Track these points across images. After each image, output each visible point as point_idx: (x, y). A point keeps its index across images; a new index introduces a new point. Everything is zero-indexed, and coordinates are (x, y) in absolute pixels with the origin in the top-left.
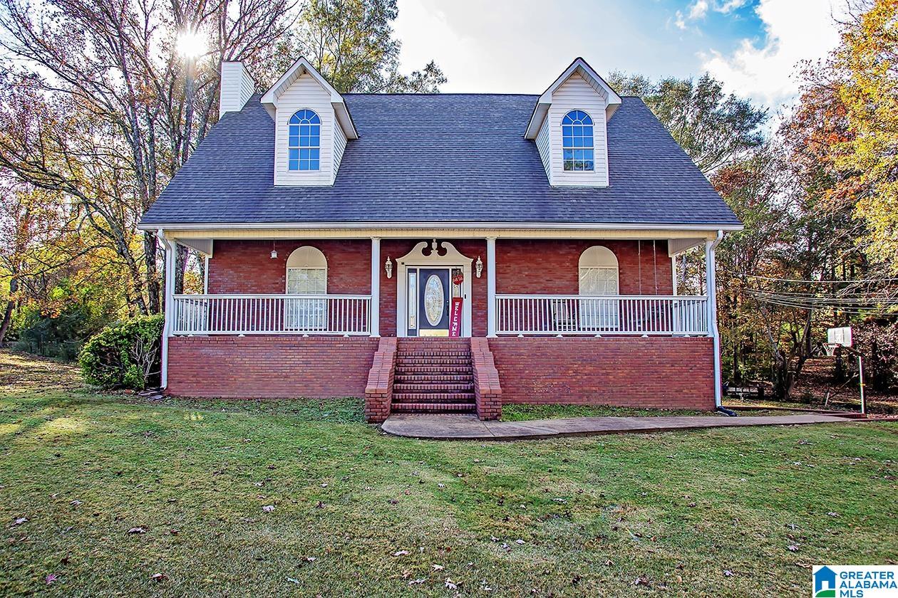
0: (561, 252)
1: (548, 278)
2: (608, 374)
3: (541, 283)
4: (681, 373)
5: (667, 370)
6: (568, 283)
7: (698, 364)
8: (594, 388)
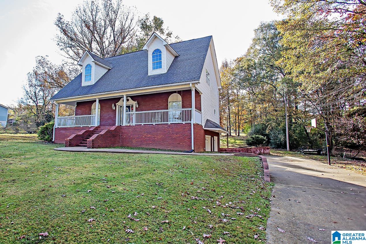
0: (163, 97)
1: (158, 106)
2: (155, 137)
3: (156, 108)
4: (180, 136)
5: (175, 136)
6: (164, 107)
7: (186, 134)
8: (151, 142)
